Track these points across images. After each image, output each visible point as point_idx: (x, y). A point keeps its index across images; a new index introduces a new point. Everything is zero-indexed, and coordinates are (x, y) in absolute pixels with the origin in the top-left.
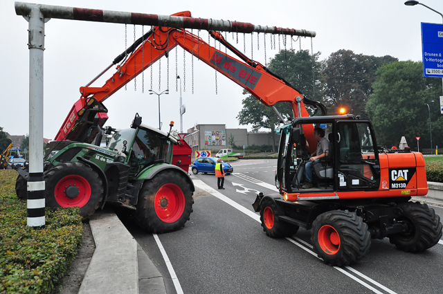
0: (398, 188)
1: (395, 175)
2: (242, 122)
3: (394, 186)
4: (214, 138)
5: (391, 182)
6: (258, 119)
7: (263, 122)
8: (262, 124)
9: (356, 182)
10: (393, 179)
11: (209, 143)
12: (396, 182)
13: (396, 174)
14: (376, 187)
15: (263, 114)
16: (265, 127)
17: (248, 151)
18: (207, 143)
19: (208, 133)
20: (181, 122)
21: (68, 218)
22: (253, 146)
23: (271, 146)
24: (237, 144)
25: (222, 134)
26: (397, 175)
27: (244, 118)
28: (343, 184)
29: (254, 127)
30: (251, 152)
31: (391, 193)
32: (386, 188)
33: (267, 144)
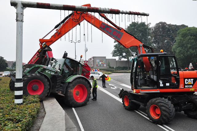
0: (188, 88)
1: (187, 82)
2: (114, 56)
3: (186, 86)
4: (100, 63)
5: (185, 85)
6: (121, 54)
7: (123, 56)
8: (123, 57)
9: (168, 84)
10: (186, 83)
11: (98, 65)
12: (187, 85)
13: (187, 81)
14: (177, 87)
15: (124, 52)
16: (124, 58)
17: (117, 69)
18: (97, 66)
19: (98, 61)
20: (86, 55)
21: (33, 100)
22: (119, 67)
23: (127, 67)
24: (111, 66)
25: (104, 61)
26: (188, 82)
27: (115, 54)
28: (162, 85)
29: (119, 58)
30: (118, 70)
31: (185, 90)
32: (182, 88)
33: (125, 66)
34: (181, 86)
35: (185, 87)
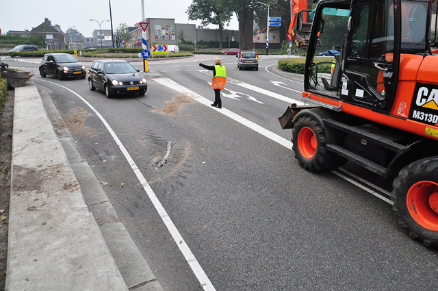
0: (423, 121)
1: (423, 97)
2: (191, 18)
3: (416, 114)
4: (164, 32)
6: (207, 15)
7: (211, 19)
8: (211, 20)
9: (360, 93)
10: (418, 103)
11: (159, 37)
12: (421, 109)
13: (426, 94)
15: (212, 10)
16: (214, 23)
17: (198, 46)
18: (157, 37)
19: (158, 27)
22: (201, 41)
23: (219, 43)
24: (186, 39)
25: (172, 28)
26: (427, 98)
27: (193, 13)
28: (345, 92)
29: (203, 23)
30: (200, 47)
31: (409, 125)
32: (403, 115)
33: (214, 40)
34: (401, 109)
35: (410, 116)
